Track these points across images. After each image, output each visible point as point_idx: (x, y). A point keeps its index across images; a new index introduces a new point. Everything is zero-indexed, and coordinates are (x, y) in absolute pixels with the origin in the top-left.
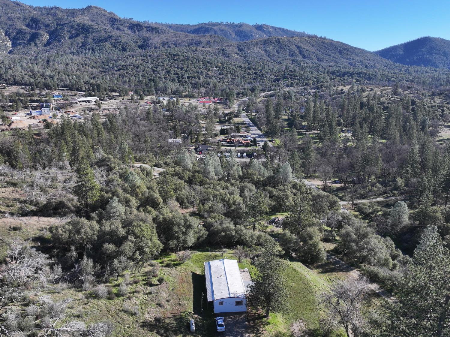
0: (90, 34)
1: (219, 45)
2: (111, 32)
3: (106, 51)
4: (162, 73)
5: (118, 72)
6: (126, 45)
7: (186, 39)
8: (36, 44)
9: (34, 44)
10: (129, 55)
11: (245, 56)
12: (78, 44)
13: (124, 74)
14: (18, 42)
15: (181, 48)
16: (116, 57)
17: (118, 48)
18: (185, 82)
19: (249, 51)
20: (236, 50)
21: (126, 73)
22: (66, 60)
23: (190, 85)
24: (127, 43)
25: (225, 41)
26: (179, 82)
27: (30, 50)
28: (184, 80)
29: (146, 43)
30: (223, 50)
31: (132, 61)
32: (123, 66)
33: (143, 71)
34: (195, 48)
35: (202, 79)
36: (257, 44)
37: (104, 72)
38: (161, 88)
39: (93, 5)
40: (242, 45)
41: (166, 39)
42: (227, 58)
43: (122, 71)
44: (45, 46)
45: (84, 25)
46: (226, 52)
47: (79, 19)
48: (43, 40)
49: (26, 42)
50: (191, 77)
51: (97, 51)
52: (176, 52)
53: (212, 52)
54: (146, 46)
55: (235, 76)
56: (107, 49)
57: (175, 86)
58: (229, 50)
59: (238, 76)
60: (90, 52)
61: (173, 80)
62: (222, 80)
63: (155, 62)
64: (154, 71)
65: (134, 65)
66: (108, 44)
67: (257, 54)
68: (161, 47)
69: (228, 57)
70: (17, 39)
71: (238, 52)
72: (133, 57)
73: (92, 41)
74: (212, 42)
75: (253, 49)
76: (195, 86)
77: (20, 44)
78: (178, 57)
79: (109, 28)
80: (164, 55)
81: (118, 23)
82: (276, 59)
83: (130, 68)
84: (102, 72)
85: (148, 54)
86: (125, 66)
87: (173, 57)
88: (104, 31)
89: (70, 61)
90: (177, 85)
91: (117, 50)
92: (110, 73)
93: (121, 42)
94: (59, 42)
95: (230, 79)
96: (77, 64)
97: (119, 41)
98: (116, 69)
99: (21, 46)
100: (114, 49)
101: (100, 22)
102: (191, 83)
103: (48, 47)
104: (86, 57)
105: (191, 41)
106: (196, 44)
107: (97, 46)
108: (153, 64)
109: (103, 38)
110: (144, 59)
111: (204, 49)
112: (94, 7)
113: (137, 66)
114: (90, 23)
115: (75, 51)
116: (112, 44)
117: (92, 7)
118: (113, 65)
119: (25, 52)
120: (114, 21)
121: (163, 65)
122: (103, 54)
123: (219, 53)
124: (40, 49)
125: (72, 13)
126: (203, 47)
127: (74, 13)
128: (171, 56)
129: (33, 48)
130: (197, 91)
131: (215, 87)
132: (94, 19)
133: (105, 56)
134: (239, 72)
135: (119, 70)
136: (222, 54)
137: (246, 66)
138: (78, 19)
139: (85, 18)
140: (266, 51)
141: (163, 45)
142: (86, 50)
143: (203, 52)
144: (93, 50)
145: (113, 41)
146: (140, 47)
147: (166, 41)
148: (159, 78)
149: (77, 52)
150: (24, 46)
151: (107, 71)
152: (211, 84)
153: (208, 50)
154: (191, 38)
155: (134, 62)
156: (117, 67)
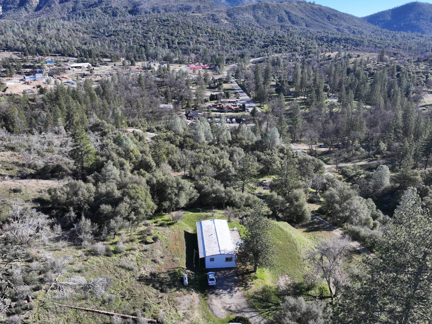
1: (208, 11)
3: (97, 17)
4: (153, 39)
5: (109, 38)
6: (116, 10)
7: (176, 4)
8: (26, 9)
9: (24, 9)
10: (119, 21)
11: (234, 21)
12: (68, 8)
13: (115, 39)
14: (8, 6)
15: (171, 13)
16: (106, 22)
17: (108, 13)
18: (176, 48)
19: (239, 17)
20: (225, 15)
21: (117, 39)
22: (57, 25)
23: (180, 51)
24: (117, 9)
25: (214, 6)
26: (169, 47)
27: (21, 14)
28: (174, 46)
29: (136, 8)
30: (213, 15)
31: (123, 26)
32: (114, 31)
33: (134, 37)
34: (185, 13)
35: (191, 45)
36: (246, 9)
37: (95, 37)
38: (152, 54)
40: (232, 10)
41: (156, 4)
42: (217, 24)
43: (113, 37)
44: (36, 10)
46: (216, 18)
48: (33, 5)
49: (16, 6)
50: (181, 42)
51: (88, 16)
52: (166, 17)
53: (202, 17)
54: (136, 11)
55: (224, 42)
56: (97, 14)
57: (166, 52)
58: (218, 16)
59: (227, 42)
60: (81, 18)
61: (164, 46)
62: (212, 46)
63: (145, 28)
64: (145, 37)
65: (124, 31)
66: (98, 10)
67: (246, 20)
68: (151, 12)
69: (218, 22)
70: (8, 4)
71: (228, 18)
72: (123, 22)
73: (82, 6)
74: (202, 7)
75: (243, 15)
76: (185, 52)
77: (10, 8)
78: (168, 22)
80: (154, 20)
82: (265, 25)
83: (121, 34)
84: (93, 37)
85: (138, 19)
86: (116, 31)
87: (163, 23)
89: (62, 27)
90: (167, 50)
91: (108, 15)
92: (101, 39)
93: (111, 7)
94: (49, 7)
95: (220, 45)
96: (69, 30)
97: (109, 6)
98: (107, 34)
99: (12, 10)
100: (104, 14)
102: (181, 49)
103: (39, 12)
104: (77, 23)
105: (180, 7)
106: (185, 9)
107: (87, 11)
108: (144, 29)
109: (93, 3)
110: (134, 25)
111: (194, 14)
113: (128, 31)
115: (65, 16)
116: (102, 9)
118: (104, 30)
119: (16, 17)
121: (154, 31)
122: (93, 19)
123: (209, 19)
124: (30, 13)
126: (193, 13)
128: (161, 22)
129: (23, 13)
130: (188, 57)
131: (205, 53)
133: (96, 21)
134: (228, 38)
135: (110, 36)
136: (212, 19)
137: (236, 31)
140: (255, 16)
141: (153, 10)
142: (76, 15)
143: (193, 18)
144: (83, 15)
145: (104, 6)
146: (130, 12)
147: (155, 6)
148: (150, 44)
149: (68, 17)
150: (14, 11)
151: (98, 37)
152: (201, 51)
153: (198, 16)
154: (181, 3)
155: (125, 28)
156: (108, 33)
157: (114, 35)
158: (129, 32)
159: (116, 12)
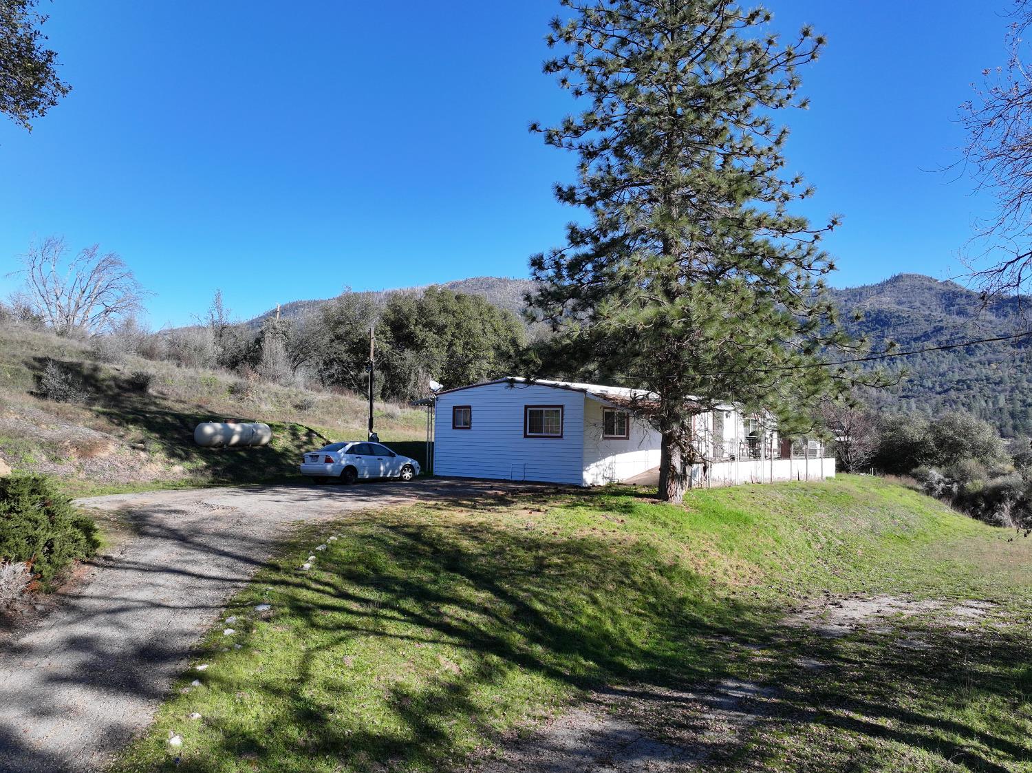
0: (891, 329)
2: (942, 321)
3: (924, 359)
5: (943, 395)
10: (979, 362)
13: (958, 398)
16: (944, 367)
17: (954, 351)
21: (962, 397)
31: (986, 371)
32: (958, 382)
33: (1012, 390)
37: (907, 397)
39: (905, 272)
43: (953, 392)
45: (880, 312)
47: (870, 304)
65: (988, 380)
79: (938, 314)
81: (962, 301)
83: (976, 387)
84: (903, 397)
86: (964, 381)
88: (926, 320)
91: (952, 355)
92: (922, 399)
93: (963, 337)
98: (938, 389)
100: (944, 353)
101: (918, 304)
109: (920, 333)
112: (908, 276)
113: (998, 380)
114: (894, 307)
116: (940, 344)
117: (902, 276)
118: (934, 383)
120: (951, 298)
122: (914, 365)
125: (857, 294)
127: (861, 294)
132: (904, 299)
133: (918, 368)
135: (946, 391)
138: (867, 304)
139: (884, 299)
145: (945, 338)
146: (1016, 344)
151: (916, 395)
155: (990, 373)
156: (941, 386)
157: (958, 390)
158: (1001, 382)
159: (976, 346)
